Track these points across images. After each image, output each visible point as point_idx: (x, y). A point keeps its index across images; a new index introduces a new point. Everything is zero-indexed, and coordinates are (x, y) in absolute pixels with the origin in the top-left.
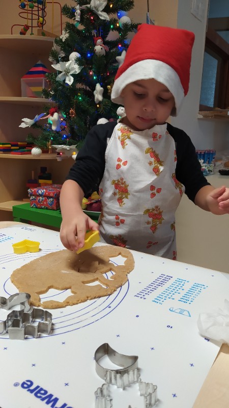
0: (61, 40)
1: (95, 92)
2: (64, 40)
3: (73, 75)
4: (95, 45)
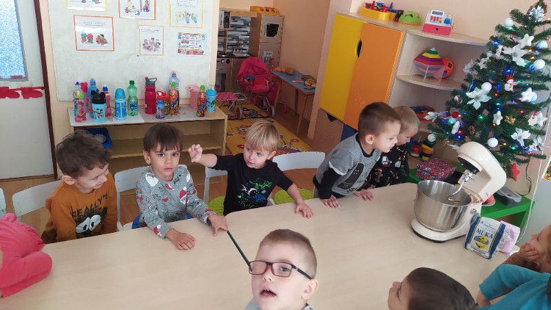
0: (479, 67)
1: (494, 115)
2: (481, 68)
3: (481, 102)
4: (506, 83)
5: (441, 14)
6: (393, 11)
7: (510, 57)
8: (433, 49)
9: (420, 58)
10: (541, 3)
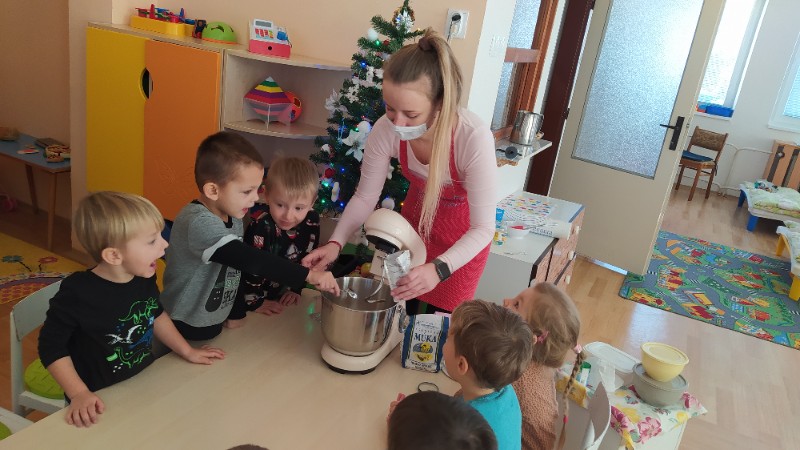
2: (352, 102)
5: (269, 25)
6: (187, 22)
8: (270, 80)
9: (253, 93)
10: (406, 8)
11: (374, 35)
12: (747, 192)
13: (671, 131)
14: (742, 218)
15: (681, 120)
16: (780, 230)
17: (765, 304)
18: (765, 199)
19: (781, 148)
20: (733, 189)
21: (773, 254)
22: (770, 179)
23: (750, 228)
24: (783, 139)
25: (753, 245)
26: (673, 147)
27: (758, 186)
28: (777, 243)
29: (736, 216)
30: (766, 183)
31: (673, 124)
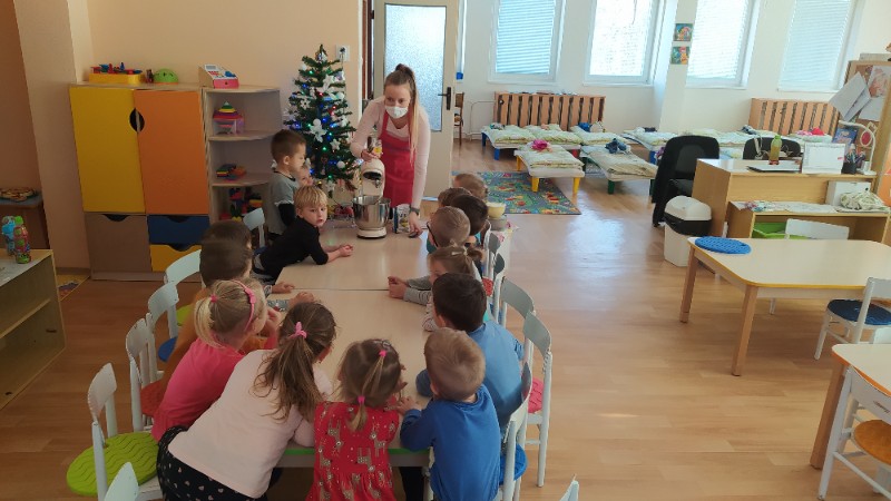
6: (139, 73)
7: (325, 94)
8: (227, 104)
9: (216, 114)
10: (322, 50)
11: (305, 67)
12: (487, 133)
13: (445, 98)
14: (488, 153)
15: (449, 89)
16: (516, 153)
17: (521, 197)
18: (502, 135)
19: (500, 97)
20: (476, 133)
21: (515, 171)
22: (499, 121)
23: (496, 159)
24: (501, 90)
25: (501, 168)
26: (448, 108)
27: (493, 127)
28: (516, 164)
29: (483, 152)
30: (497, 125)
31: (445, 92)
